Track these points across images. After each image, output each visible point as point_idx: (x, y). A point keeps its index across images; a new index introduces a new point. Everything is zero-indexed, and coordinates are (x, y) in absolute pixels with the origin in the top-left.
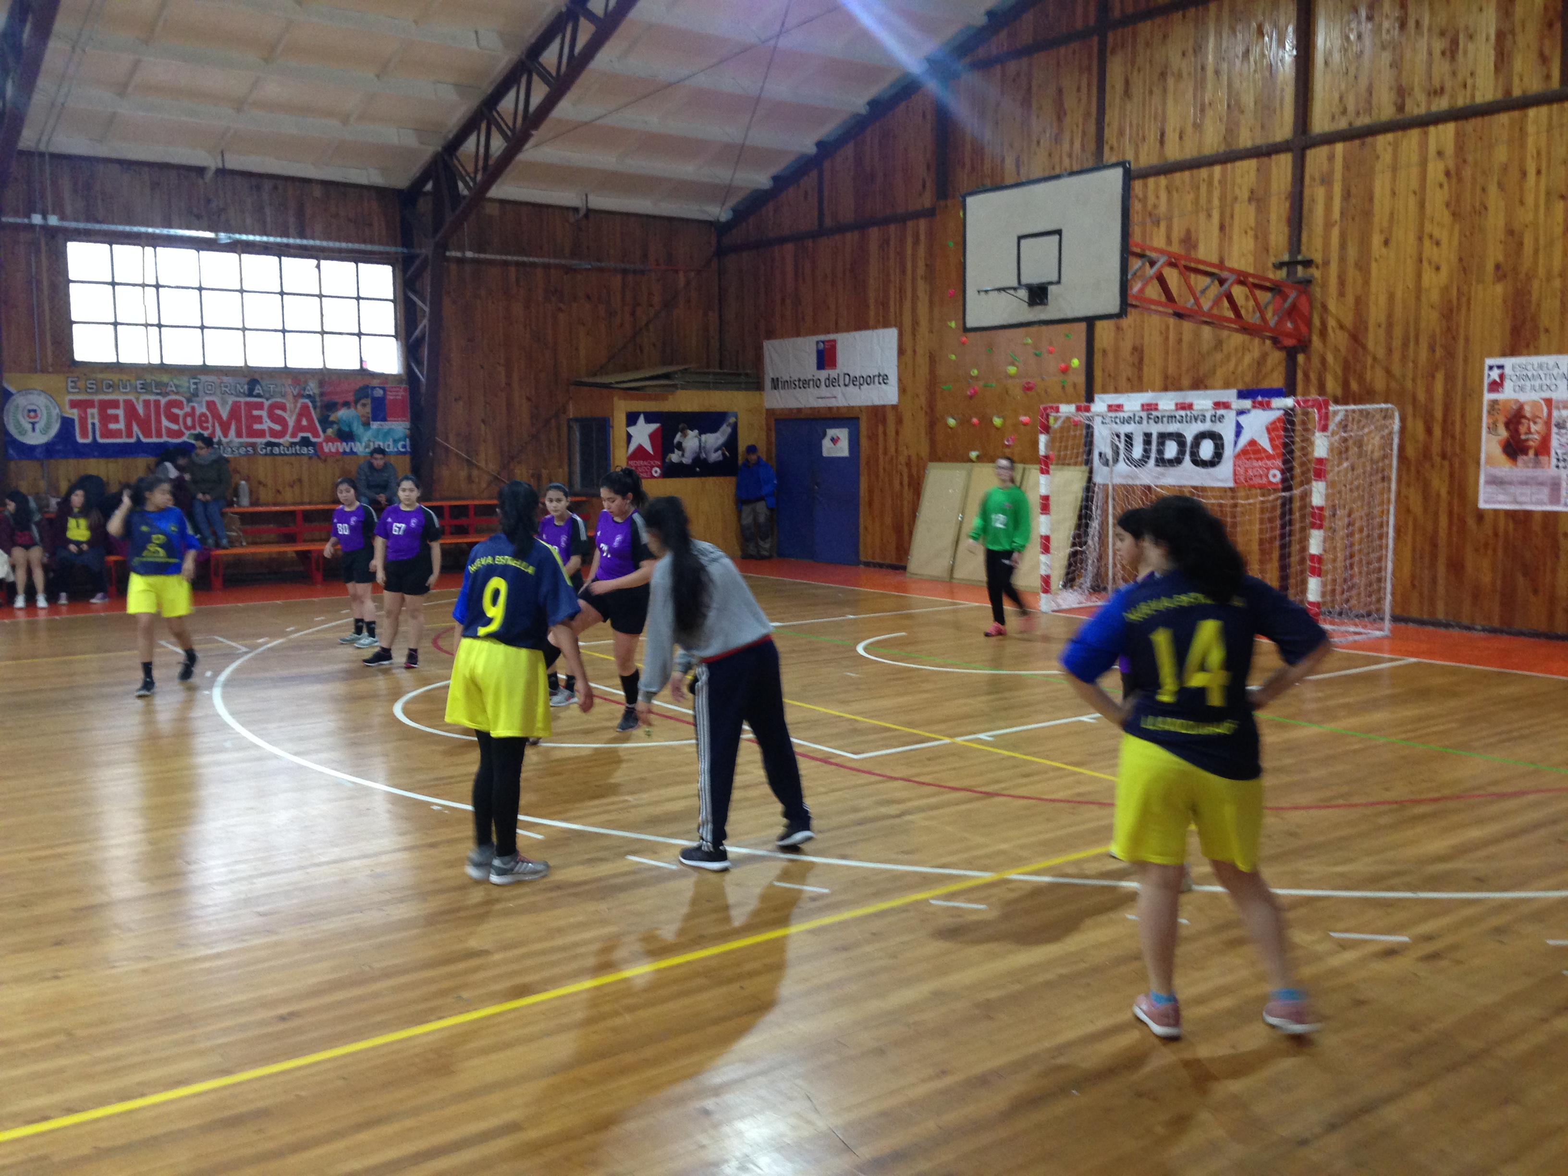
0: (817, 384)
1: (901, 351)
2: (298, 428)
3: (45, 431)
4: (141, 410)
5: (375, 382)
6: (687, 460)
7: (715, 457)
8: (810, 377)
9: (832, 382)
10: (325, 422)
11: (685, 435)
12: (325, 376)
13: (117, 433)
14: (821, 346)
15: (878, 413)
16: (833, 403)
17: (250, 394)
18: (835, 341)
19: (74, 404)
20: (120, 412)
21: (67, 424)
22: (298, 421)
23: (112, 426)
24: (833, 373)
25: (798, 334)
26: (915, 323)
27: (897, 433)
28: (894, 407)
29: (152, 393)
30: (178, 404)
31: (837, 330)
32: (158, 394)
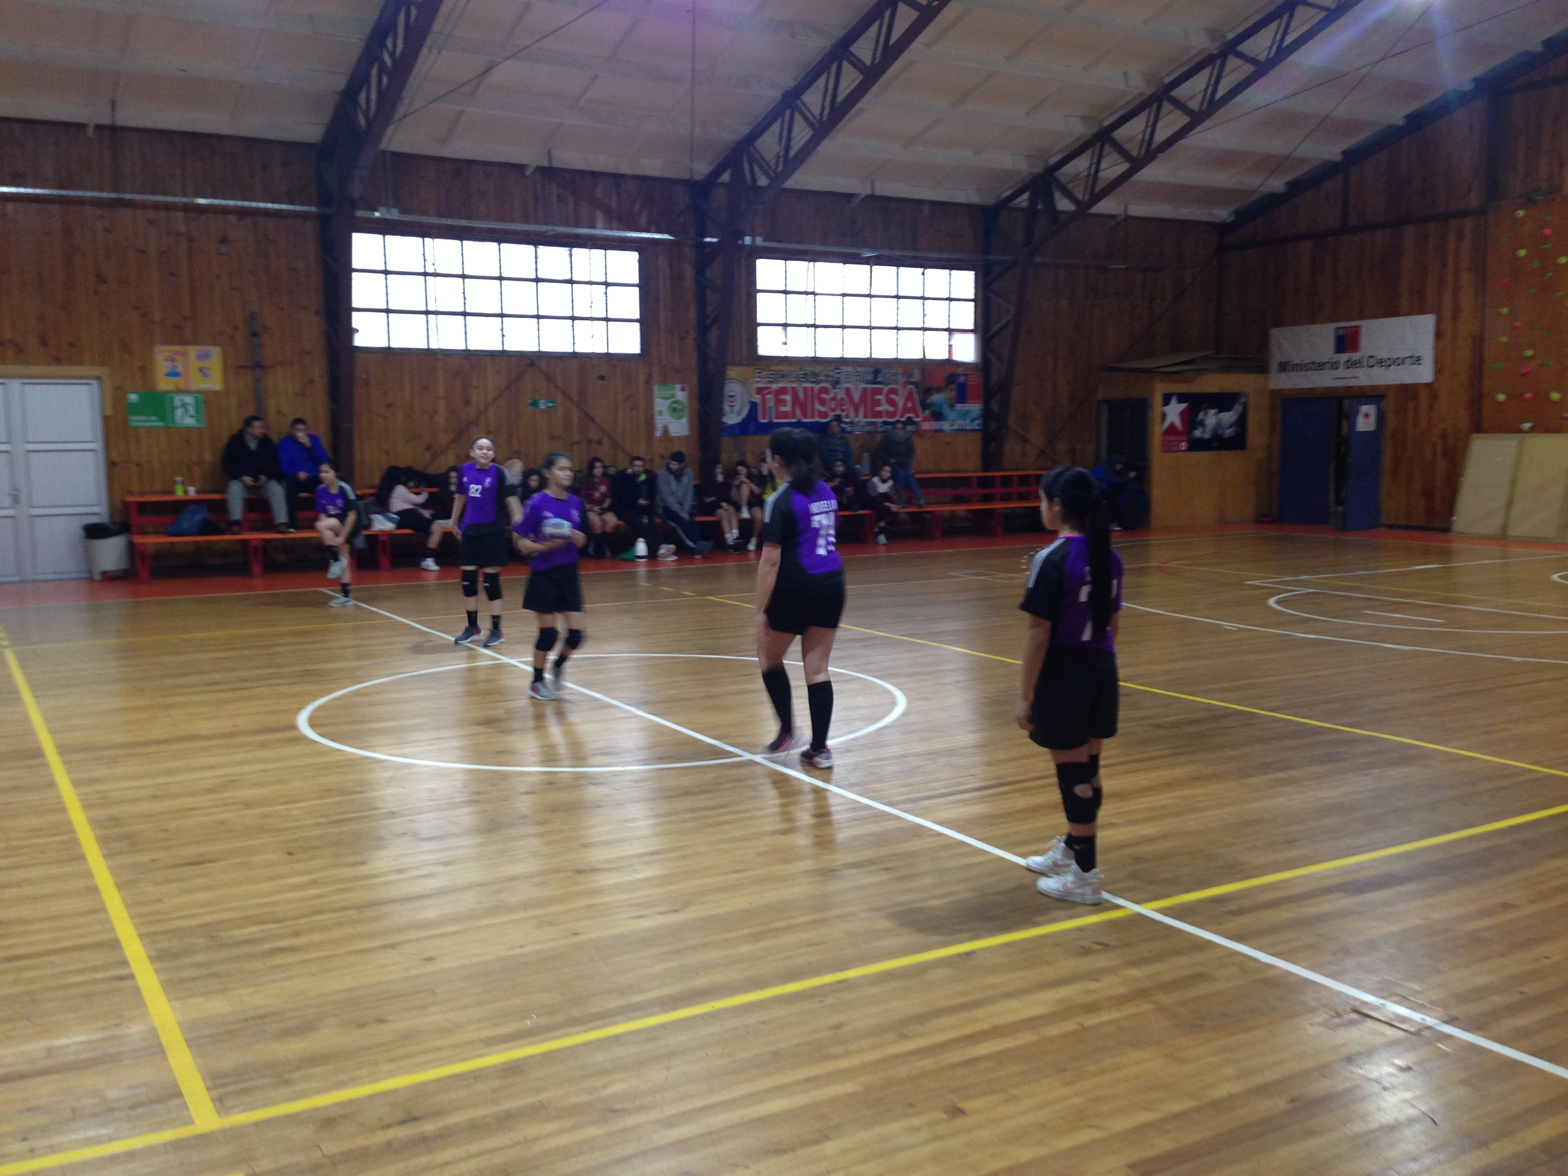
0: (1334, 366)
1: (1439, 335)
2: (906, 410)
3: (739, 413)
4: (801, 395)
5: (960, 370)
6: (1207, 436)
7: (1229, 432)
8: (1325, 360)
9: (1352, 364)
10: (925, 406)
11: (1206, 414)
12: (924, 365)
13: (785, 415)
14: (1341, 332)
15: (1408, 391)
16: (1353, 383)
17: (874, 382)
18: (1358, 328)
19: (760, 391)
20: (788, 398)
21: (753, 406)
22: (905, 405)
23: (783, 409)
24: (1355, 356)
25: (1313, 322)
26: (1457, 311)
27: (1431, 408)
28: (1428, 385)
29: (808, 381)
30: (825, 390)
31: (1361, 317)
32: (813, 382)
